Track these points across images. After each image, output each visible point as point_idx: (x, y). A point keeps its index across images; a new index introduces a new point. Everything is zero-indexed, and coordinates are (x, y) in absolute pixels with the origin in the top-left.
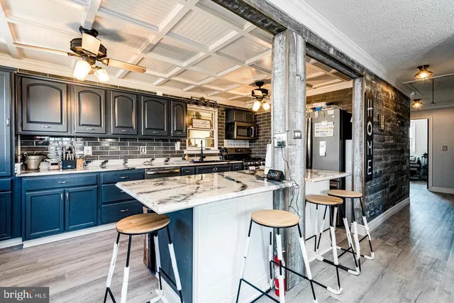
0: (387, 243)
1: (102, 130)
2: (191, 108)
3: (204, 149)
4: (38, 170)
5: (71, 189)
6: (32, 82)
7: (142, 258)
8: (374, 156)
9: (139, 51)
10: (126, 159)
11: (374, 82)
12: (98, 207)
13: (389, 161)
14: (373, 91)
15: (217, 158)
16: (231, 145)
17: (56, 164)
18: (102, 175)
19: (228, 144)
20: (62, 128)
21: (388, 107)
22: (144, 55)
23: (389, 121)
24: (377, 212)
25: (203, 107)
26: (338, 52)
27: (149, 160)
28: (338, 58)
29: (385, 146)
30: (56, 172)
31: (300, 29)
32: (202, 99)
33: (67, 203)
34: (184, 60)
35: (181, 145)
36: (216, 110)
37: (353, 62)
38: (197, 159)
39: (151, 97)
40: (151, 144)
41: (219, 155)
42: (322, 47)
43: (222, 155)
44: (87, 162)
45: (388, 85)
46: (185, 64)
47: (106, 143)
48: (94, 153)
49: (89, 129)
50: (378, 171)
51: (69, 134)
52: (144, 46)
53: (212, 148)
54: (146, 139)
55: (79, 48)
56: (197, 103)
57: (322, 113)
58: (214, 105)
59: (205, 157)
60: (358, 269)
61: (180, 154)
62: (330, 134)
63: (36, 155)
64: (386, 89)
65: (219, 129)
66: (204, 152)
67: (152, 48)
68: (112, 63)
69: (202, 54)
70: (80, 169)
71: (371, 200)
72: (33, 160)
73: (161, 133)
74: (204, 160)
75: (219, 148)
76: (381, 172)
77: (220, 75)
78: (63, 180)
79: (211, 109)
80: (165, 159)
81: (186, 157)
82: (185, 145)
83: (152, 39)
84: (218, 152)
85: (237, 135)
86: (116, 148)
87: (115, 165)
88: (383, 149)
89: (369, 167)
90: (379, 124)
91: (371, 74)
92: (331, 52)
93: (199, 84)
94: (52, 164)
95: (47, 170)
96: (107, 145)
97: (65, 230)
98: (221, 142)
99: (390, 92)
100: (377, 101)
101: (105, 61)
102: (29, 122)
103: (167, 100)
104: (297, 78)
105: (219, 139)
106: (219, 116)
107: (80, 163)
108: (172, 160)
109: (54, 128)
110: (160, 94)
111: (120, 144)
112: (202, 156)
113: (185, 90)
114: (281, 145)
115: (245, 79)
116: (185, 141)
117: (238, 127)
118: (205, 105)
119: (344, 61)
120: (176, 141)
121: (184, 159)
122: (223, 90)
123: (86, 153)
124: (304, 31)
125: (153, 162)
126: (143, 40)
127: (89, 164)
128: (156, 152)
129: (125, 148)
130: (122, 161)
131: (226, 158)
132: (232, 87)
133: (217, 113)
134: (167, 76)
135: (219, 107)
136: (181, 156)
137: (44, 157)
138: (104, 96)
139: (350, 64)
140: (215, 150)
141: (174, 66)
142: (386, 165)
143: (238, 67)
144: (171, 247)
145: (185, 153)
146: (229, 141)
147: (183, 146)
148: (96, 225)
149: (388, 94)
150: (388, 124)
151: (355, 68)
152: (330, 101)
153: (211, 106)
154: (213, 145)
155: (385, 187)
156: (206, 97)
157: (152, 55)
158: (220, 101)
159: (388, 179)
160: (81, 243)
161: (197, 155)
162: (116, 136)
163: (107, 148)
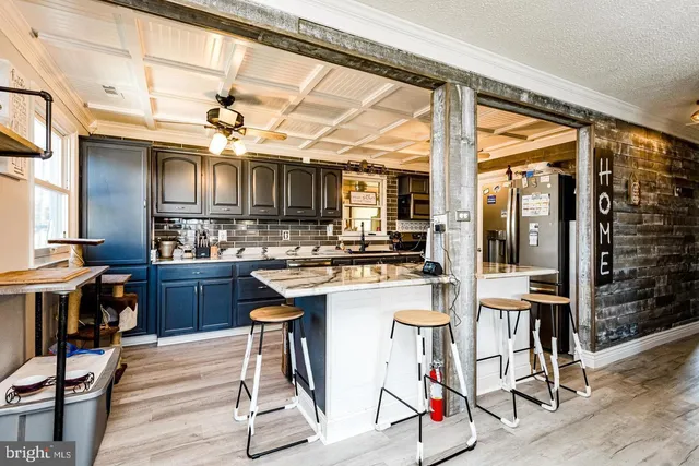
0: (627, 380)
1: (237, 210)
2: (347, 176)
3: (366, 234)
4: (171, 258)
5: (205, 282)
6: (167, 156)
7: (280, 367)
8: (616, 246)
9: (279, 113)
10: (265, 246)
11: (615, 131)
12: (233, 306)
13: (654, 255)
14: (613, 144)
15: (386, 248)
16: (407, 228)
17: (190, 251)
18: (238, 266)
19: (401, 227)
20: (196, 209)
21: (649, 167)
22: (285, 117)
23: (652, 190)
24: (625, 335)
25: (365, 175)
26: (536, 97)
27: (293, 248)
28: (538, 105)
29: (645, 231)
30: (189, 260)
31: (467, 79)
32: (364, 162)
33: (201, 297)
34: (334, 117)
35: (335, 228)
36: (385, 177)
37: (567, 106)
38: (356, 248)
39: (295, 165)
40: (296, 228)
41: (388, 242)
42: (507, 94)
43: (392, 243)
44: (222, 250)
45: (648, 131)
46: (335, 123)
47: (243, 226)
48: (229, 239)
49: (223, 209)
50: (626, 271)
51: (203, 216)
52: (284, 107)
53: (378, 233)
54: (290, 220)
55: (215, 120)
56: (356, 168)
57: (533, 181)
58: (380, 170)
59: (367, 246)
60: (554, 402)
61: (333, 241)
62: (544, 212)
63: (170, 240)
64: (643, 138)
65: (388, 205)
66: (366, 239)
67: (294, 109)
68: (249, 133)
69: (353, 111)
70: (213, 259)
71: (610, 314)
72: (167, 245)
73: (308, 213)
74: (367, 249)
75: (388, 233)
76: (633, 272)
77: (382, 132)
78: (197, 270)
79: (377, 176)
80: (313, 247)
81: (341, 246)
82: (340, 228)
83: (293, 100)
84: (387, 238)
85: (414, 214)
86: (254, 233)
87: (253, 253)
88: (639, 236)
89: (604, 264)
90: (627, 196)
91: (607, 119)
92: (524, 98)
93: (357, 144)
94: (186, 252)
95: (181, 258)
96: (244, 228)
97: (198, 330)
98: (391, 225)
99: (655, 142)
100: (624, 160)
101: (242, 131)
102: (164, 202)
103: (316, 167)
104: (463, 142)
105: (388, 219)
106: (388, 187)
107: (214, 250)
108: (323, 249)
109: (188, 209)
110: (306, 160)
111: (259, 228)
112: (364, 244)
113: (339, 152)
114: (439, 229)
115: (420, 134)
116: (340, 223)
117: (416, 202)
118: (367, 171)
119: (549, 108)
120: (328, 222)
121: (338, 248)
122: (392, 149)
123: (220, 239)
124: (474, 79)
125: (299, 252)
126: (284, 101)
127: (224, 253)
128: (302, 238)
129: (266, 233)
130: (260, 249)
131: (399, 247)
132: (404, 144)
133: (385, 182)
134: (315, 137)
135: (388, 173)
136: (334, 244)
137: (177, 244)
138: (241, 168)
139: (561, 111)
140: (383, 235)
141: (321, 126)
142: (646, 261)
143: (404, 121)
144: (304, 341)
145: (340, 239)
146: (404, 222)
147: (338, 230)
148: (231, 327)
149: (648, 146)
150: (652, 195)
151: (573, 114)
152: (555, 160)
153: (377, 172)
154: (379, 229)
155: (645, 296)
156: (370, 159)
157: (295, 116)
158: (390, 164)
159: (651, 283)
160: (215, 346)
161: (357, 243)
162: (254, 217)
163: (244, 233)
